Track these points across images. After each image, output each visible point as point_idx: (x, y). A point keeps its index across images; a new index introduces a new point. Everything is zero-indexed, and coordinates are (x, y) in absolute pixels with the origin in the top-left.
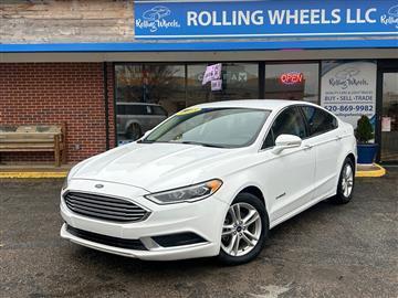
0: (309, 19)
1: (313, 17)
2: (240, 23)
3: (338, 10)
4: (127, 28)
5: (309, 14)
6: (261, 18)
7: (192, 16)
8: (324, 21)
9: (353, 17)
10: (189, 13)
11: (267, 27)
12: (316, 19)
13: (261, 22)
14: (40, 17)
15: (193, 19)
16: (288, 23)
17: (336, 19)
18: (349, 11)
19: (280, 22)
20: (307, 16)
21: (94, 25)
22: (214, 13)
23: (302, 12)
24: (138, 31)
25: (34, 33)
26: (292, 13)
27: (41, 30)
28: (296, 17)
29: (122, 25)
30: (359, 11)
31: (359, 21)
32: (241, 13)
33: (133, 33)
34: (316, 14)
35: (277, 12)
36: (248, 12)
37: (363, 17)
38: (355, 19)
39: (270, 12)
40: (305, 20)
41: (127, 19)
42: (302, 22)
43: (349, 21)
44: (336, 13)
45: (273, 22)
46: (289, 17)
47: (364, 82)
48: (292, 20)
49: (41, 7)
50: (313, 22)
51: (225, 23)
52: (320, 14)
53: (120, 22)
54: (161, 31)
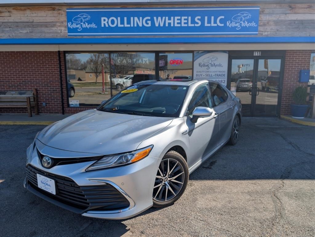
0: (180, 23)
1: (183, 21)
2: (136, 25)
3: (200, 17)
4: (63, 29)
5: (181, 20)
6: (149, 22)
7: (104, 20)
8: (190, 25)
9: (209, 22)
10: (103, 19)
11: (153, 28)
12: (185, 23)
13: (150, 25)
14: (6, 21)
15: (106, 22)
16: (167, 25)
17: (198, 23)
18: (206, 18)
19: (162, 25)
20: (179, 21)
21: (41, 26)
22: (119, 18)
23: (176, 18)
24: (70, 30)
25: (3, 31)
26: (170, 19)
27: (7, 29)
28: (172, 21)
29: (60, 26)
30: (213, 18)
31: (213, 25)
32: (136, 19)
33: (67, 31)
34: (185, 19)
35: (159, 18)
36: (141, 18)
37: (215, 22)
38: (210, 23)
39: (155, 18)
40: (178, 23)
41: (62, 22)
42: (176, 25)
43: (206, 25)
44: (198, 19)
45: (157, 25)
46: (167, 21)
47: (220, 65)
48: (169, 24)
49: (7, 14)
50: (183, 25)
51: (126, 25)
52: (187, 19)
53: (58, 24)
54: (85, 30)
